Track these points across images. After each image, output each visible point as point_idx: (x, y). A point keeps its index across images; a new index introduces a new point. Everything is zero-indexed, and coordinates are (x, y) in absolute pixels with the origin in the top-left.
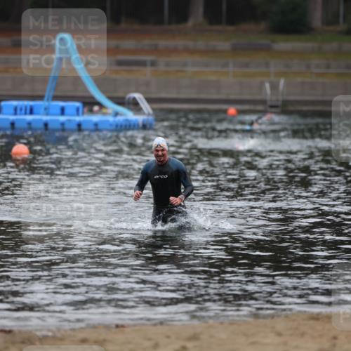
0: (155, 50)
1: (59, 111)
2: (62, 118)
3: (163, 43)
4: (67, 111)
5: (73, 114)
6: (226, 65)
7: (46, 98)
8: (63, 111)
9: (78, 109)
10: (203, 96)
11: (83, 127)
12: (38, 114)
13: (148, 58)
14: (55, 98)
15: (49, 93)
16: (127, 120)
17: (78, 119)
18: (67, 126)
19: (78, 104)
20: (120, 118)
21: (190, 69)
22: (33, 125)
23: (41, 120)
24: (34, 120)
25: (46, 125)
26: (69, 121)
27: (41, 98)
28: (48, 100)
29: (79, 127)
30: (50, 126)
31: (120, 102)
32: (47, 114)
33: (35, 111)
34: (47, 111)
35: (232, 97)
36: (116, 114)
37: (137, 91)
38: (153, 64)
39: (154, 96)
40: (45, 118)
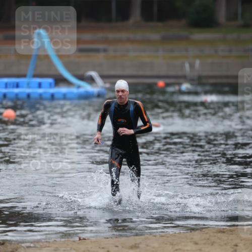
0: (106, 41)
1: (37, 85)
2: (40, 91)
3: (111, 35)
4: (43, 85)
5: (47, 88)
7: (28, 76)
8: (40, 85)
9: (50, 84)
11: (56, 96)
12: (23, 87)
13: (101, 46)
14: (35, 76)
15: (30, 72)
16: (87, 92)
17: (52, 91)
18: (44, 96)
19: (50, 80)
20: (81, 90)
21: (132, 54)
22: (20, 96)
23: (24, 93)
24: (20, 92)
25: (29, 96)
26: (45, 93)
27: (24, 76)
29: (53, 97)
30: (32, 96)
31: (81, 78)
32: (29, 87)
33: (20, 85)
34: (29, 85)
36: (79, 87)
37: (94, 70)
38: (105, 50)
39: (106, 73)
40: (28, 91)
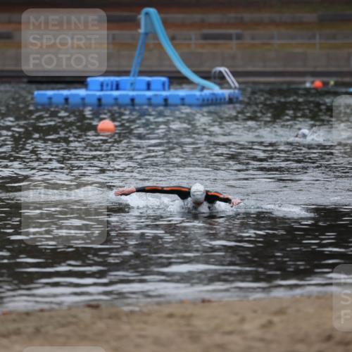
0: (241, 23)
1: (144, 86)
2: (149, 94)
3: (248, 16)
4: (153, 86)
5: (160, 89)
6: (313, 37)
7: (132, 74)
8: (149, 86)
9: (164, 84)
10: (290, 69)
11: (170, 101)
12: (124, 90)
13: (233, 31)
14: (142, 73)
15: (135, 68)
16: (214, 94)
17: (165, 93)
18: (153, 101)
19: (164, 79)
20: (206, 92)
21: (276, 42)
22: (120, 101)
23: (127, 95)
24: (120, 95)
25: (133, 100)
26: (156, 95)
27: (127, 73)
28: (134, 76)
29: (166, 102)
30: (137, 101)
31: (206, 76)
32: (134, 90)
33: (121, 86)
34: (133, 86)
35: (319, 69)
36: (203, 88)
37: (222, 65)
38: (239, 37)
39: (240, 69)
40: (132, 93)
